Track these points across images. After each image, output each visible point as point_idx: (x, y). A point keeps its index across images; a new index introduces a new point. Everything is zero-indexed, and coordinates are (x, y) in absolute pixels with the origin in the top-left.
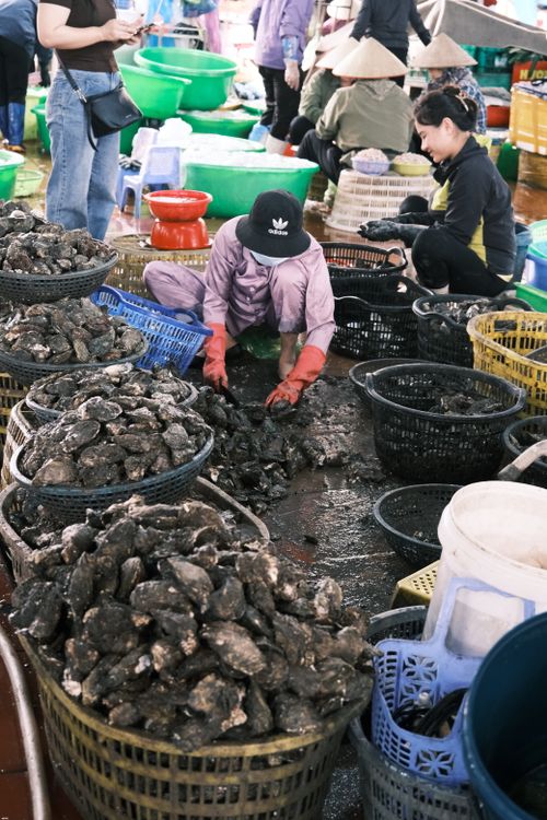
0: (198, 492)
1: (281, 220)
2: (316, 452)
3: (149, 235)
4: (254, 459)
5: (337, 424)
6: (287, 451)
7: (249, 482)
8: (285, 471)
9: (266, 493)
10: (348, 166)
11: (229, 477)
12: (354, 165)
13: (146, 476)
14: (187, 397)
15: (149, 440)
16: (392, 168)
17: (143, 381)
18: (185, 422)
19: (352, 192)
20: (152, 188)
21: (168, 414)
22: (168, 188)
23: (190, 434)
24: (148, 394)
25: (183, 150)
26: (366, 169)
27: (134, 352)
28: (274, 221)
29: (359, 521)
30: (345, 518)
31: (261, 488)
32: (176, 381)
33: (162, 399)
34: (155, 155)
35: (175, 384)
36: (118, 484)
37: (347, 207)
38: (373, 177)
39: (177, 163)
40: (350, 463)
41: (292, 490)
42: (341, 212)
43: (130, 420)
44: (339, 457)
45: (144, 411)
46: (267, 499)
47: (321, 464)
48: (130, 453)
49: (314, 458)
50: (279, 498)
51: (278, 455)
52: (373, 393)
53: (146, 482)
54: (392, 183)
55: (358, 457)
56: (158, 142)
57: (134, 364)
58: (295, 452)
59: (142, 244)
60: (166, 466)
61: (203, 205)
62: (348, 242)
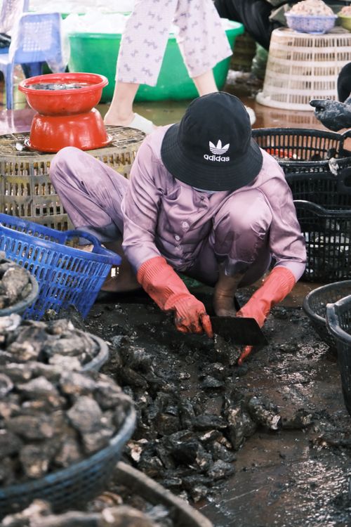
0: (118, 483)
1: (220, 143)
2: (266, 413)
3: (26, 134)
4: (186, 427)
5: (291, 372)
6: (230, 413)
7: (182, 459)
8: (229, 440)
9: (205, 472)
10: (281, 25)
11: (155, 454)
12: (289, 23)
13: (50, 471)
14: (95, 355)
15: (50, 422)
16: (339, 22)
17: (36, 338)
18: (97, 394)
19: (289, 58)
20: (28, 70)
21: (73, 385)
22: (49, 72)
23: (104, 409)
24: (44, 357)
25: (64, 16)
26: (305, 27)
27: (20, 297)
28: (211, 145)
29: (330, 503)
30: (311, 500)
31: (198, 466)
32: (79, 335)
33: (63, 364)
34: (29, 26)
35: (78, 339)
36: (14, 484)
37: (284, 77)
38: (314, 37)
39: (57, 34)
40: (312, 425)
41: (239, 466)
42: (275, 85)
43: (24, 397)
44: (298, 417)
45: (42, 383)
46: (207, 480)
47: (274, 427)
48: (26, 440)
49: (265, 421)
50: (224, 478)
51: (217, 420)
52: (338, 329)
53: (51, 478)
54: (339, 43)
55: (324, 415)
56: (31, 7)
57: (21, 314)
58: (239, 414)
59: (19, 147)
60: (75, 455)
61: (96, 91)
62: (288, 125)
